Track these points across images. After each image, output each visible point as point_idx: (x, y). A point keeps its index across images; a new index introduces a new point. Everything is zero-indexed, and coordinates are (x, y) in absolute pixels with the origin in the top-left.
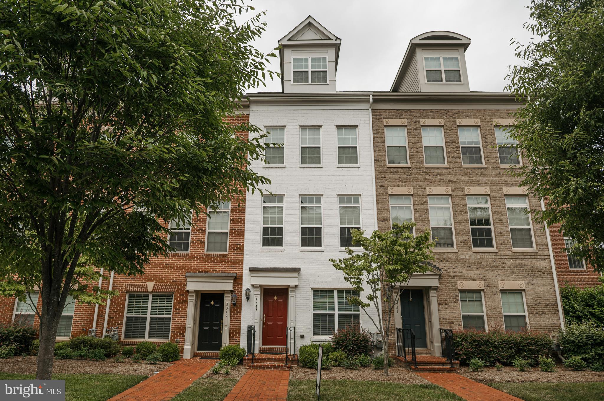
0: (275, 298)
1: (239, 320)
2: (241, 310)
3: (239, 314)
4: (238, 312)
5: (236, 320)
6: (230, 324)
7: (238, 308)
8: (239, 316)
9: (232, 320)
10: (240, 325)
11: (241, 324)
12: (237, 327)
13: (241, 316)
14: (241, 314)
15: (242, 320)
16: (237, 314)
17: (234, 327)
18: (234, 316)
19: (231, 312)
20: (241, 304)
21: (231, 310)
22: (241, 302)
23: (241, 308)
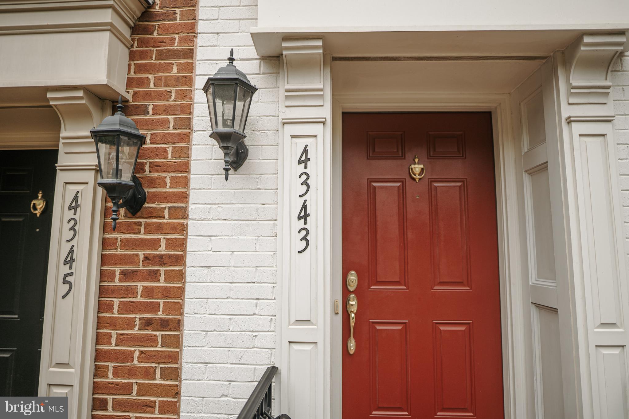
0: (417, 168)
1: (164, 324)
2: (182, 244)
3: (169, 277)
4: (162, 260)
5: (147, 324)
6: (98, 355)
7: (159, 229)
8: (166, 293)
9: (113, 324)
10: (175, 358)
11: (187, 354)
12: (149, 374)
13: (180, 292)
14: (181, 277)
15: (188, 322)
16: (154, 276)
17: (132, 373)
18: (131, 292)
19: (104, 260)
20: (184, 197)
21: (105, 244)
22: (186, 182)
23: (183, 229)
